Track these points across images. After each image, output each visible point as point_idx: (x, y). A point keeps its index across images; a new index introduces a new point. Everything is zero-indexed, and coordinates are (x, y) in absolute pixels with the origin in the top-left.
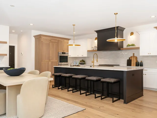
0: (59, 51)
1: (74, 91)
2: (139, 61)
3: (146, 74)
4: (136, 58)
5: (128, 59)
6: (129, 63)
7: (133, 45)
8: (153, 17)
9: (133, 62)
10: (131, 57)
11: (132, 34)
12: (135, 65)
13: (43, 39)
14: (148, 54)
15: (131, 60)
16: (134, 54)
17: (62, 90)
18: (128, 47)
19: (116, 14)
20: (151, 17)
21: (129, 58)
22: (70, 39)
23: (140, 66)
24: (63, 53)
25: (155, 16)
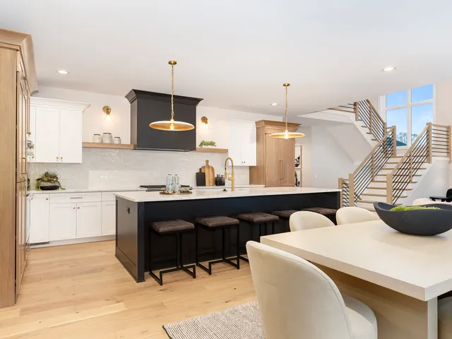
4: (213, 169)
5: (198, 171)
6: (201, 180)
7: (212, 144)
9: (209, 178)
10: (204, 167)
11: (204, 120)
12: (213, 184)
14: (242, 162)
15: (204, 173)
16: (207, 162)
21: (200, 169)
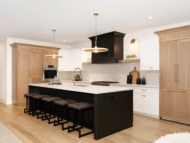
0: (44, 64)
1: (44, 118)
2: (141, 78)
3: (145, 96)
4: (138, 73)
7: (133, 56)
8: (150, 18)
9: (134, 79)
10: (132, 72)
11: (133, 41)
12: (136, 82)
13: (20, 48)
14: (150, 68)
15: (132, 76)
16: (135, 68)
17: (33, 116)
18: (128, 59)
19: (97, 15)
20: (147, 18)
21: (130, 73)
22: (61, 49)
23: (142, 84)
24: (49, 67)
25: (153, 17)
